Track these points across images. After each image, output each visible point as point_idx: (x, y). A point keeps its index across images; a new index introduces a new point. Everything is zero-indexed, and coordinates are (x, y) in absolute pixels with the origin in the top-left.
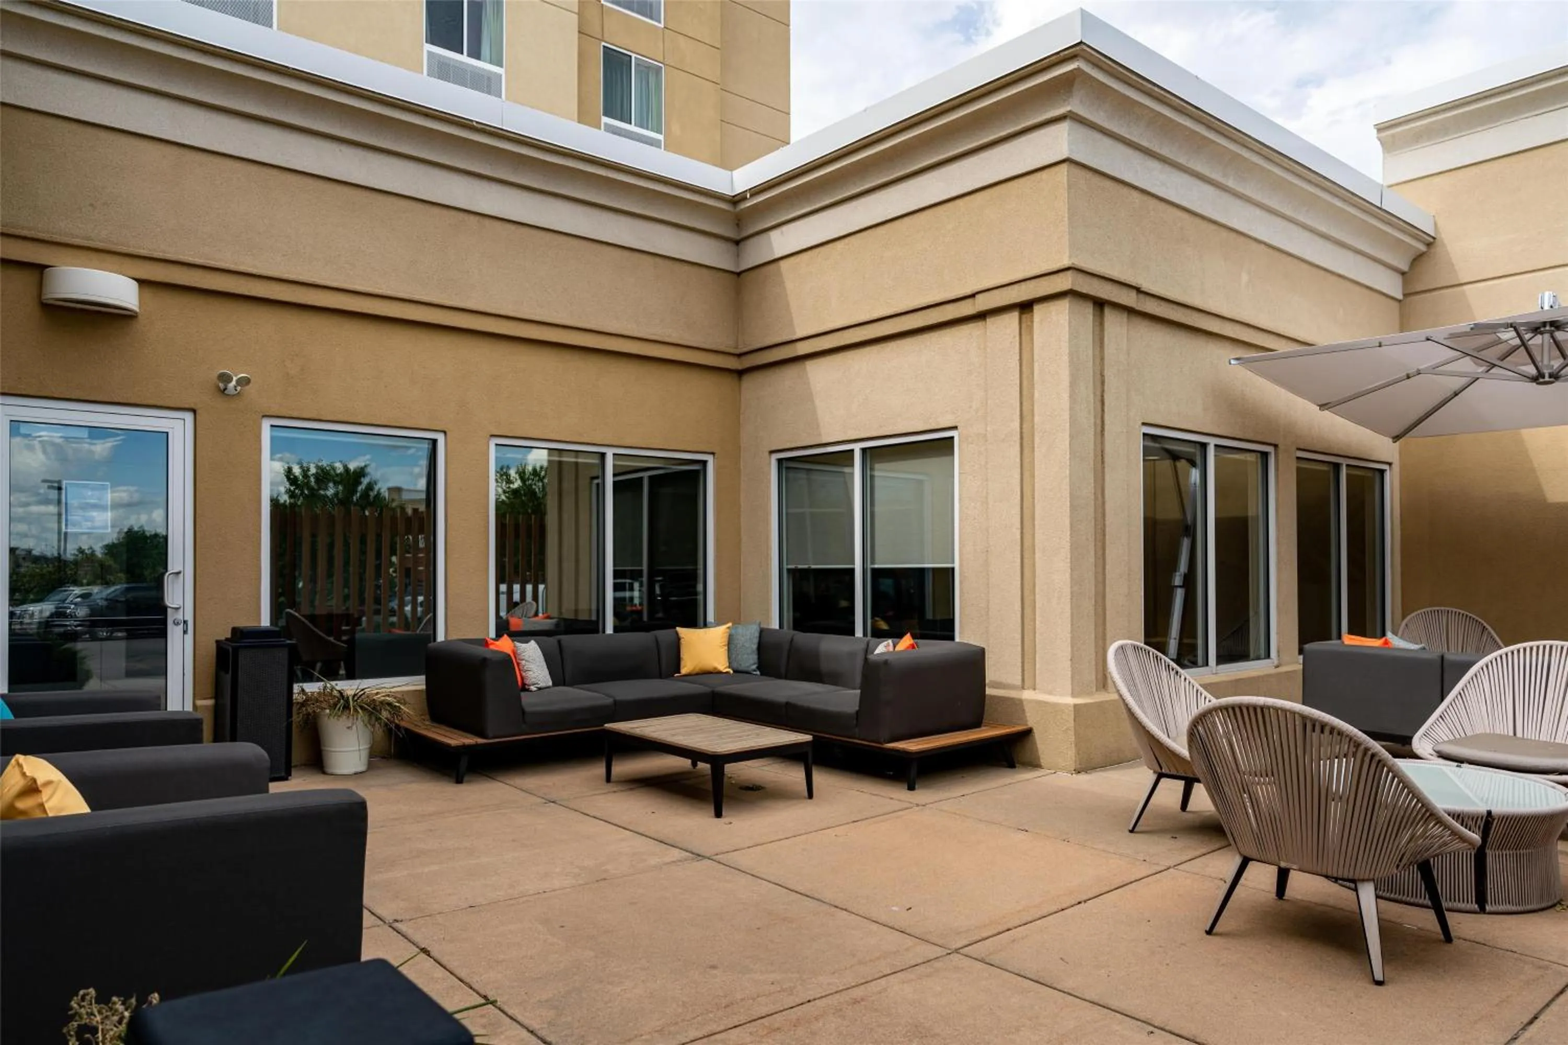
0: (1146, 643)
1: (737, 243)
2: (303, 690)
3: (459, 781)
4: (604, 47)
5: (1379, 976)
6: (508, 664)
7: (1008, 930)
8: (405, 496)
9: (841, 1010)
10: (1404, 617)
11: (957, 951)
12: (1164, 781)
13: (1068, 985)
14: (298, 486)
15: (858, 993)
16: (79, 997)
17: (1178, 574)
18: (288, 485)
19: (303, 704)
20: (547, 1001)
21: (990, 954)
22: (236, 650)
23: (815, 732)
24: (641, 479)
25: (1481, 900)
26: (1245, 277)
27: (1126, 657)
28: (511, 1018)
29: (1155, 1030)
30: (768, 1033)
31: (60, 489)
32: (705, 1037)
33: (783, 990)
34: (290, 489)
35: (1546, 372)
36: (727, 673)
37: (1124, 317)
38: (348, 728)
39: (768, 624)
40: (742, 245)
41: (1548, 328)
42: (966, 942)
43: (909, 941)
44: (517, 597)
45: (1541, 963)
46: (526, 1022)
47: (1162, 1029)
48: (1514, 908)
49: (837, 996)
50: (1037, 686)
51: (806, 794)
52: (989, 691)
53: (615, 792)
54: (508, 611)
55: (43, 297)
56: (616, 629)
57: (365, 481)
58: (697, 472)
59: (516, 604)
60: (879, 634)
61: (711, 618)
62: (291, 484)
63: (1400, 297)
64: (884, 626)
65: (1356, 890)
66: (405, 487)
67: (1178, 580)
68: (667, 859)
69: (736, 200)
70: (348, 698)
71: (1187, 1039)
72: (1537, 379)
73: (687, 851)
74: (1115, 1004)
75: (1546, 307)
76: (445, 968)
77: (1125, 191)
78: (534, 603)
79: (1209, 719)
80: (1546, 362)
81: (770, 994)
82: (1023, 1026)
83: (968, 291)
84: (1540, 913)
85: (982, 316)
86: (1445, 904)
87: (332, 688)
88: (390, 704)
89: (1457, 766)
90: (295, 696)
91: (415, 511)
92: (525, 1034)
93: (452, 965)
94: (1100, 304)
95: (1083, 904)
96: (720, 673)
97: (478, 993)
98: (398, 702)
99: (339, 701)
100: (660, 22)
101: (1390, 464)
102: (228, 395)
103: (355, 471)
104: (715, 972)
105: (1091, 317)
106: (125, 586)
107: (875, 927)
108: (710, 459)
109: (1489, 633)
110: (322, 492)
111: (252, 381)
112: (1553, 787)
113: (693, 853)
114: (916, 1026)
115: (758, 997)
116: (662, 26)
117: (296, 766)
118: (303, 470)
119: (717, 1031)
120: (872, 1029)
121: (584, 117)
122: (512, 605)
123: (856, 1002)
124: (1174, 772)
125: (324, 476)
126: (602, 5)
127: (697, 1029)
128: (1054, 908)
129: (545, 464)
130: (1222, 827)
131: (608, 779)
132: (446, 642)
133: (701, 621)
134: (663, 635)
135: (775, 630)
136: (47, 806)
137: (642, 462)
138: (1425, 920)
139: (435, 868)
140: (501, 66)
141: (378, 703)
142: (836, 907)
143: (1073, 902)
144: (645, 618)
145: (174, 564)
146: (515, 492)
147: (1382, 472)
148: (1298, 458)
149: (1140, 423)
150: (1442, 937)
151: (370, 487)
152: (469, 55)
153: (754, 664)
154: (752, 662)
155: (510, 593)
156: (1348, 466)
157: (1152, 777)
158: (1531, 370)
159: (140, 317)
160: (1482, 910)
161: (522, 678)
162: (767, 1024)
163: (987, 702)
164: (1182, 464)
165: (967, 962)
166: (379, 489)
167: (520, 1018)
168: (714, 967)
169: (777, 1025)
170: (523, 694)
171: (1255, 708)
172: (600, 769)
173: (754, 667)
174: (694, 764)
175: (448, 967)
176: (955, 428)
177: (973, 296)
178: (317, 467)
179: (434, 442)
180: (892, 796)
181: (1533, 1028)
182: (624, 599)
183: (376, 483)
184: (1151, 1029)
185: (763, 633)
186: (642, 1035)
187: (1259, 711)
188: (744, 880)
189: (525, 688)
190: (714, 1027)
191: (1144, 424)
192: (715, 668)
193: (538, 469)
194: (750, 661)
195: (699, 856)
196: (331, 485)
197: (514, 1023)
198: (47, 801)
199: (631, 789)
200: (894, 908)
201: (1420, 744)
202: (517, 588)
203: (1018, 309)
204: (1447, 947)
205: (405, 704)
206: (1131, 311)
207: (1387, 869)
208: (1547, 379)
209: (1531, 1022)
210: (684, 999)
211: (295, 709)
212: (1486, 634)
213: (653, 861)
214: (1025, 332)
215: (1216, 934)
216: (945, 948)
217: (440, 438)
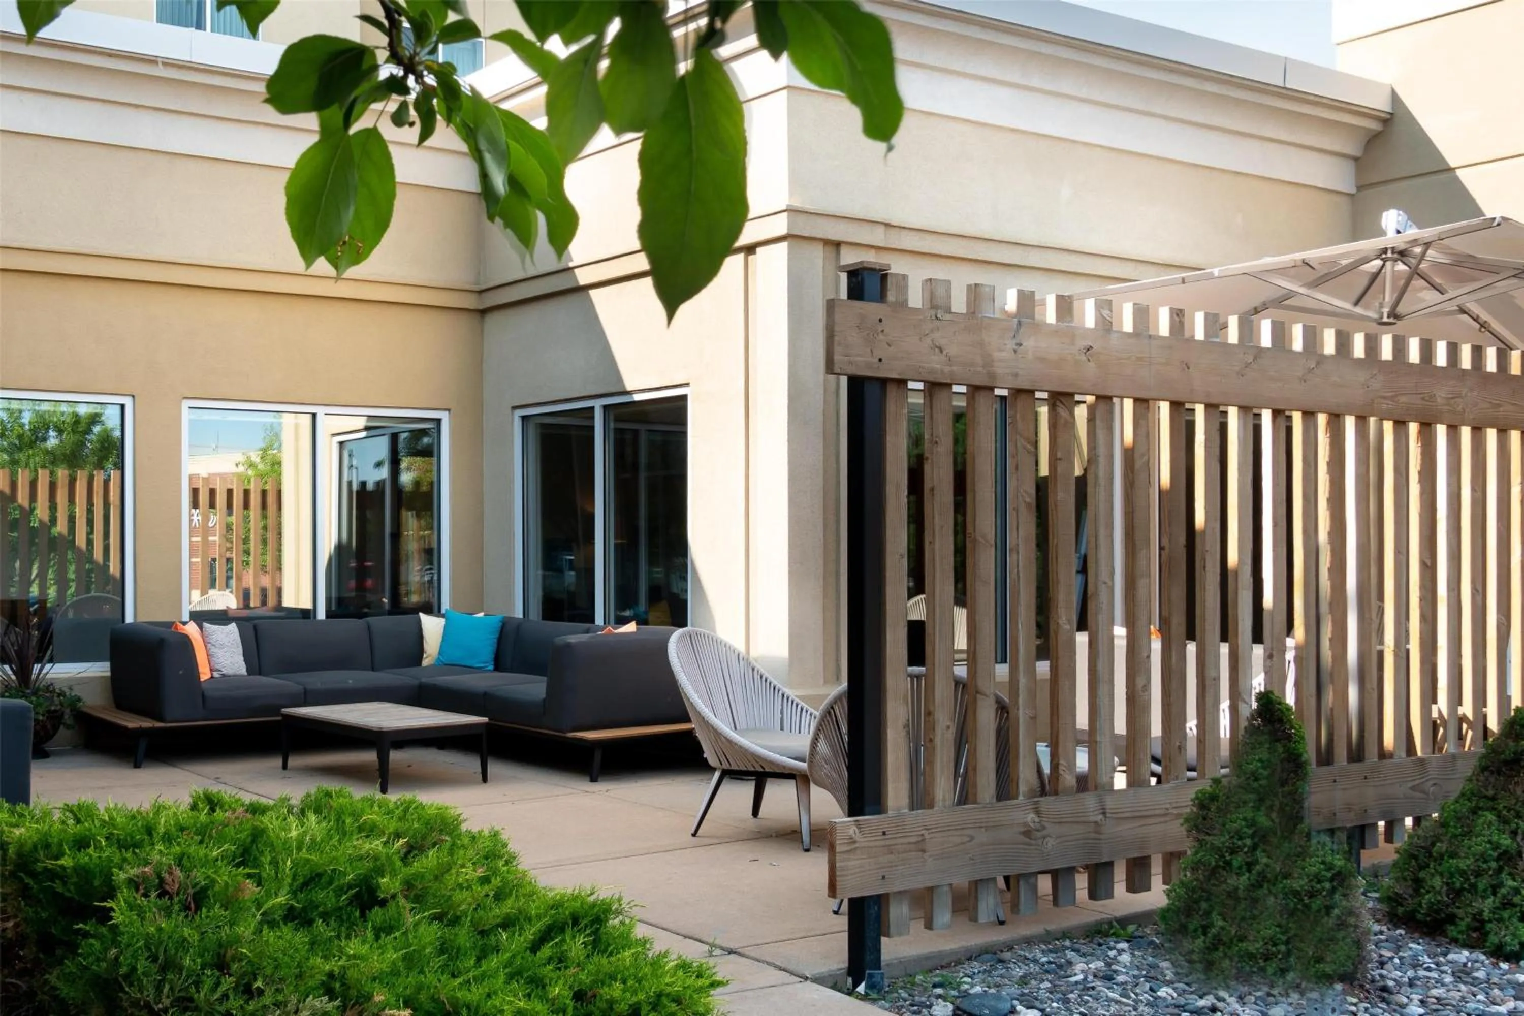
3: (137, 765)
35: (1385, 311)
39: (510, 612)
41: (1389, 255)
58: (431, 432)
63: (1353, 190)
80: (1386, 297)
105: (820, 261)
108: (444, 416)
131: (285, 767)
132: (134, 623)
133: (436, 608)
135: (518, 619)
176: (687, 384)
179: (123, 407)
203: (744, 251)
206: (880, 250)
208: (1386, 319)
214: (750, 278)
217: (128, 402)
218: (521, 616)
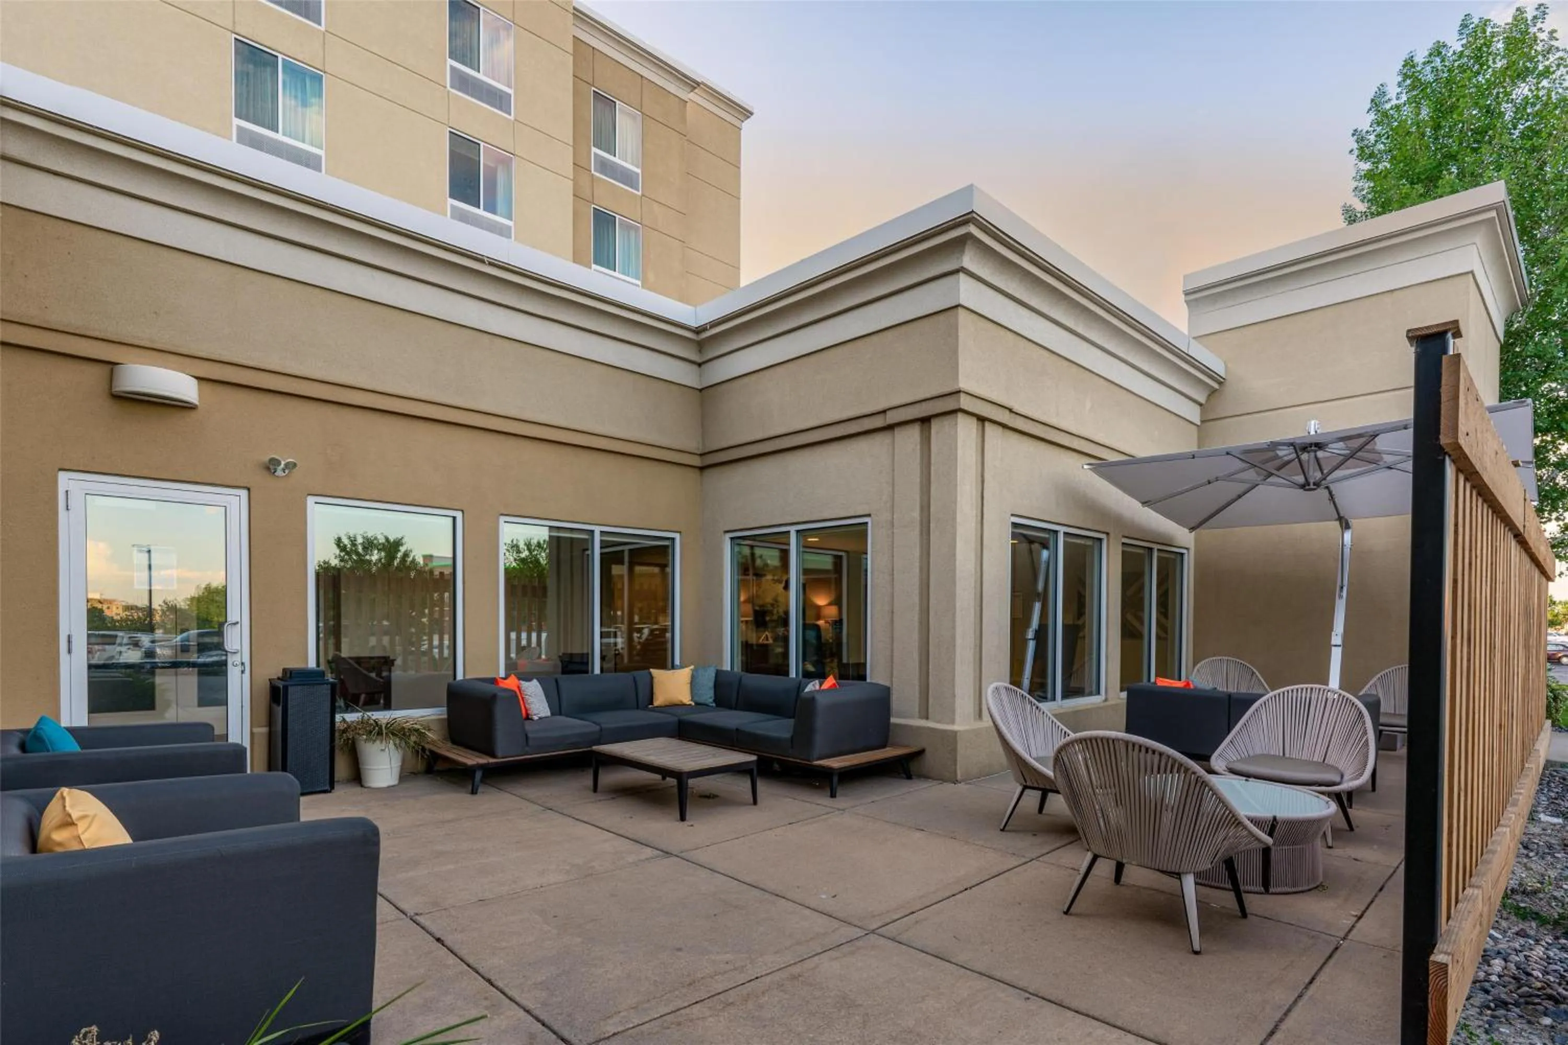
0: (1011, 683)
1: (700, 365)
2: (344, 719)
3: (474, 792)
4: (594, 208)
5: (1197, 947)
6: (515, 698)
7: (913, 913)
8: (435, 563)
9: (782, 985)
10: (1195, 665)
11: (873, 932)
12: (1027, 792)
13: (961, 958)
14: (348, 553)
15: (796, 970)
16: (81, 1035)
17: (1031, 630)
18: (337, 552)
19: (344, 731)
20: (541, 983)
21: (900, 934)
22: (286, 688)
23: (759, 751)
24: (623, 551)
25: (1266, 884)
26: (1088, 405)
27: (999, 694)
28: (511, 999)
29: (1030, 996)
30: (724, 1007)
31: (149, 552)
32: (672, 1012)
33: (735, 969)
34: (340, 555)
35: (1312, 481)
36: (690, 705)
37: (1000, 430)
38: (382, 750)
39: (722, 666)
40: (703, 366)
41: (1313, 448)
42: (879, 924)
43: (836, 924)
44: (524, 642)
45: (1314, 933)
46: (524, 1002)
47: (1037, 996)
48: (1289, 890)
49: (779, 973)
50: (930, 716)
51: (751, 801)
52: (893, 720)
53: (600, 801)
54: (517, 654)
55: (113, 390)
56: (602, 670)
57: (403, 549)
58: (666, 547)
59: (524, 648)
60: (808, 676)
61: (677, 662)
62: (341, 551)
63: (1199, 423)
64: (810, 668)
65: (1180, 879)
66: (435, 554)
67: (1030, 634)
68: (643, 857)
69: (698, 331)
70: (381, 726)
71: (1055, 1004)
72: (1304, 486)
73: (657, 849)
74: (998, 974)
75: (1313, 433)
76: (456, 955)
77: (1003, 332)
78: (538, 648)
79: (1070, 750)
80: (1311, 473)
81: (725, 972)
82: (927, 996)
83: (880, 407)
84: (1309, 893)
85: (890, 428)
86: (1242, 888)
87: (369, 718)
88: (417, 730)
89: (1246, 780)
90: (337, 725)
91: (442, 574)
92: (522, 1013)
93: (463, 953)
94: (982, 420)
95: (968, 891)
96: (685, 705)
97: (483, 977)
98: (424, 728)
99: (374, 729)
100: (638, 191)
101: (1187, 549)
102: (277, 476)
103: (394, 541)
104: (680, 953)
105: (975, 430)
106: (196, 631)
107: (807, 912)
108: (677, 536)
109: (1257, 676)
110: (368, 557)
111: (298, 466)
112: (1318, 797)
113: (662, 851)
114: (844, 998)
115: (715, 975)
116: (640, 193)
117: (338, 781)
118: (351, 541)
119: (681, 1007)
120: (808, 1002)
121: (577, 259)
122: (520, 649)
123: (794, 978)
124: (1036, 785)
125: (369, 544)
126: (593, 175)
127: (665, 1005)
128: (947, 894)
129: (547, 538)
130: (1076, 828)
131: (595, 789)
132: (464, 680)
133: (670, 665)
134: (639, 674)
135: (727, 671)
136: (82, 837)
137: (621, 538)
138: (1227, 899)
139: (451, 867)
140: (511, 220)
141: (406, 730)
142: (777, 895)
143: (962, 889)
144: (626, 660)
145: (233, 615)
146: (523, 561)
147: (1182, 554)
148: (1123, 544)
149: (1010, 514)
150: (1240, 914)
151: (406, 555)
152: (485, 210)
153: (711, 698)
154: (709, 696)
155: (519, 639)
156: (1159, 550)
157: (1019, 789)
158: (1300, 479)
159: (200, 408)
160: (1267, 891)
161: (526, 710)
162: (722, 999)
163: (891, 728)
164: (1036, 546)
165: (882, 941)
166: (414, 556)
167: (518, 999)
168: (680, 950)
169: (731, 1000)
170: (527, 722)
171: (1108, 739)
172: (589, 782)
173: (711, 700)
174: (664, 778)
175: (458, 954)
176: (869, 515)
177: (884, 412)
178: (364, 537)
179: (454, 518)
180: (819, 802)
181: (1313, 988)
182: (608, 644)
183: (411, 551)
184: (1027, 995)
185: (719, 673)
186: (619, 1012)
187: (1111, 742)
188: (704, 873)
189: (528, 718)
190: (680, 1003)
191: (1012, 515)
192: (681, 702)
193: (542, 542)
194: (708, 696)
195: (668, 854)
196: (376, 552)
197: (513, 1004)
198: (83, 833)
199: (613, 798)
200: (824, 897)
201: (1216, 762)
202: (524, 635)
203: (919, 423)
204: (1243, 921)
205: (429, 730)
206: (1004, 426)
207: (1204, 865)
208: (1312, 486)
209: (1311, 982)
210: (657, 978)
211: (337, 734)
212: (1254, 678)
213: (631, 859)
214: (926, 441)
215: (1071, 915)
216: (864, 929)
217: (459, 515)
218: (729, 669)
